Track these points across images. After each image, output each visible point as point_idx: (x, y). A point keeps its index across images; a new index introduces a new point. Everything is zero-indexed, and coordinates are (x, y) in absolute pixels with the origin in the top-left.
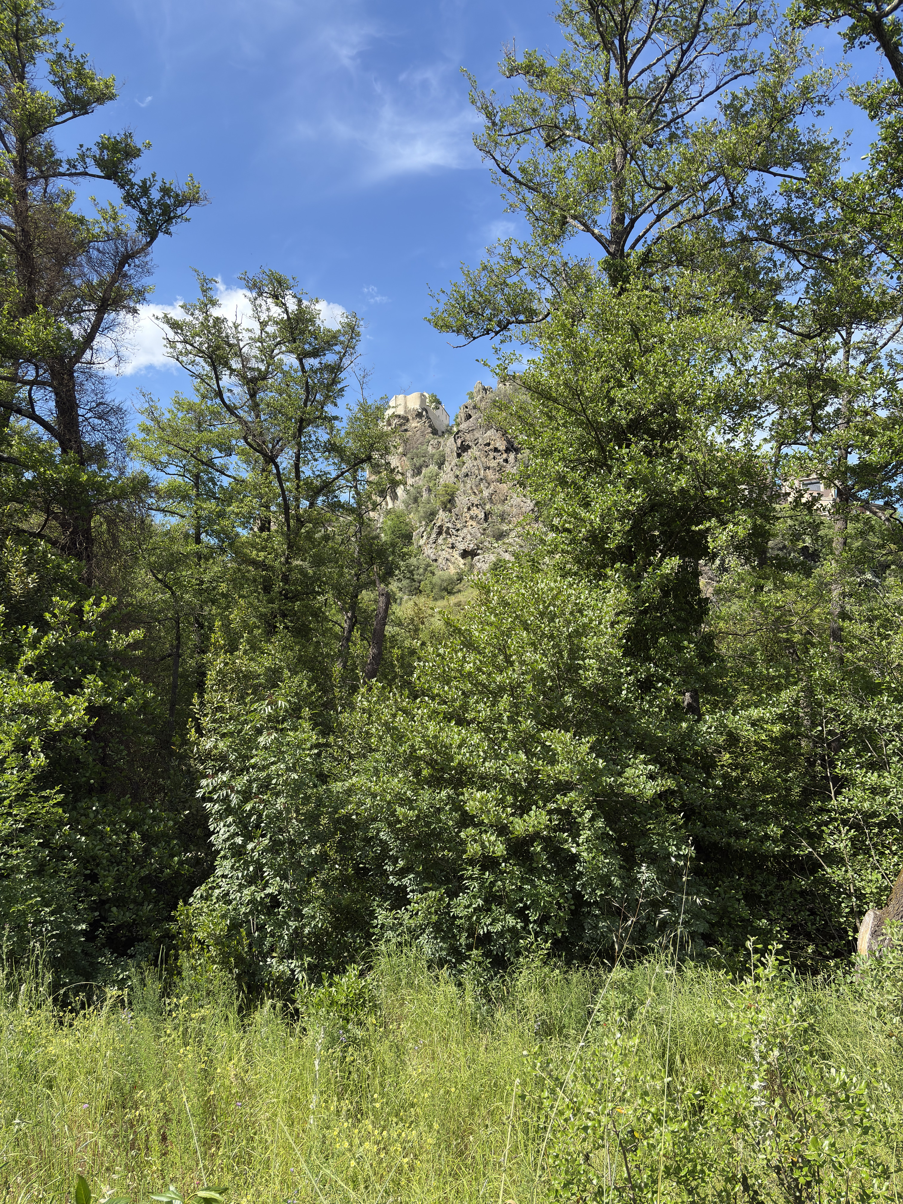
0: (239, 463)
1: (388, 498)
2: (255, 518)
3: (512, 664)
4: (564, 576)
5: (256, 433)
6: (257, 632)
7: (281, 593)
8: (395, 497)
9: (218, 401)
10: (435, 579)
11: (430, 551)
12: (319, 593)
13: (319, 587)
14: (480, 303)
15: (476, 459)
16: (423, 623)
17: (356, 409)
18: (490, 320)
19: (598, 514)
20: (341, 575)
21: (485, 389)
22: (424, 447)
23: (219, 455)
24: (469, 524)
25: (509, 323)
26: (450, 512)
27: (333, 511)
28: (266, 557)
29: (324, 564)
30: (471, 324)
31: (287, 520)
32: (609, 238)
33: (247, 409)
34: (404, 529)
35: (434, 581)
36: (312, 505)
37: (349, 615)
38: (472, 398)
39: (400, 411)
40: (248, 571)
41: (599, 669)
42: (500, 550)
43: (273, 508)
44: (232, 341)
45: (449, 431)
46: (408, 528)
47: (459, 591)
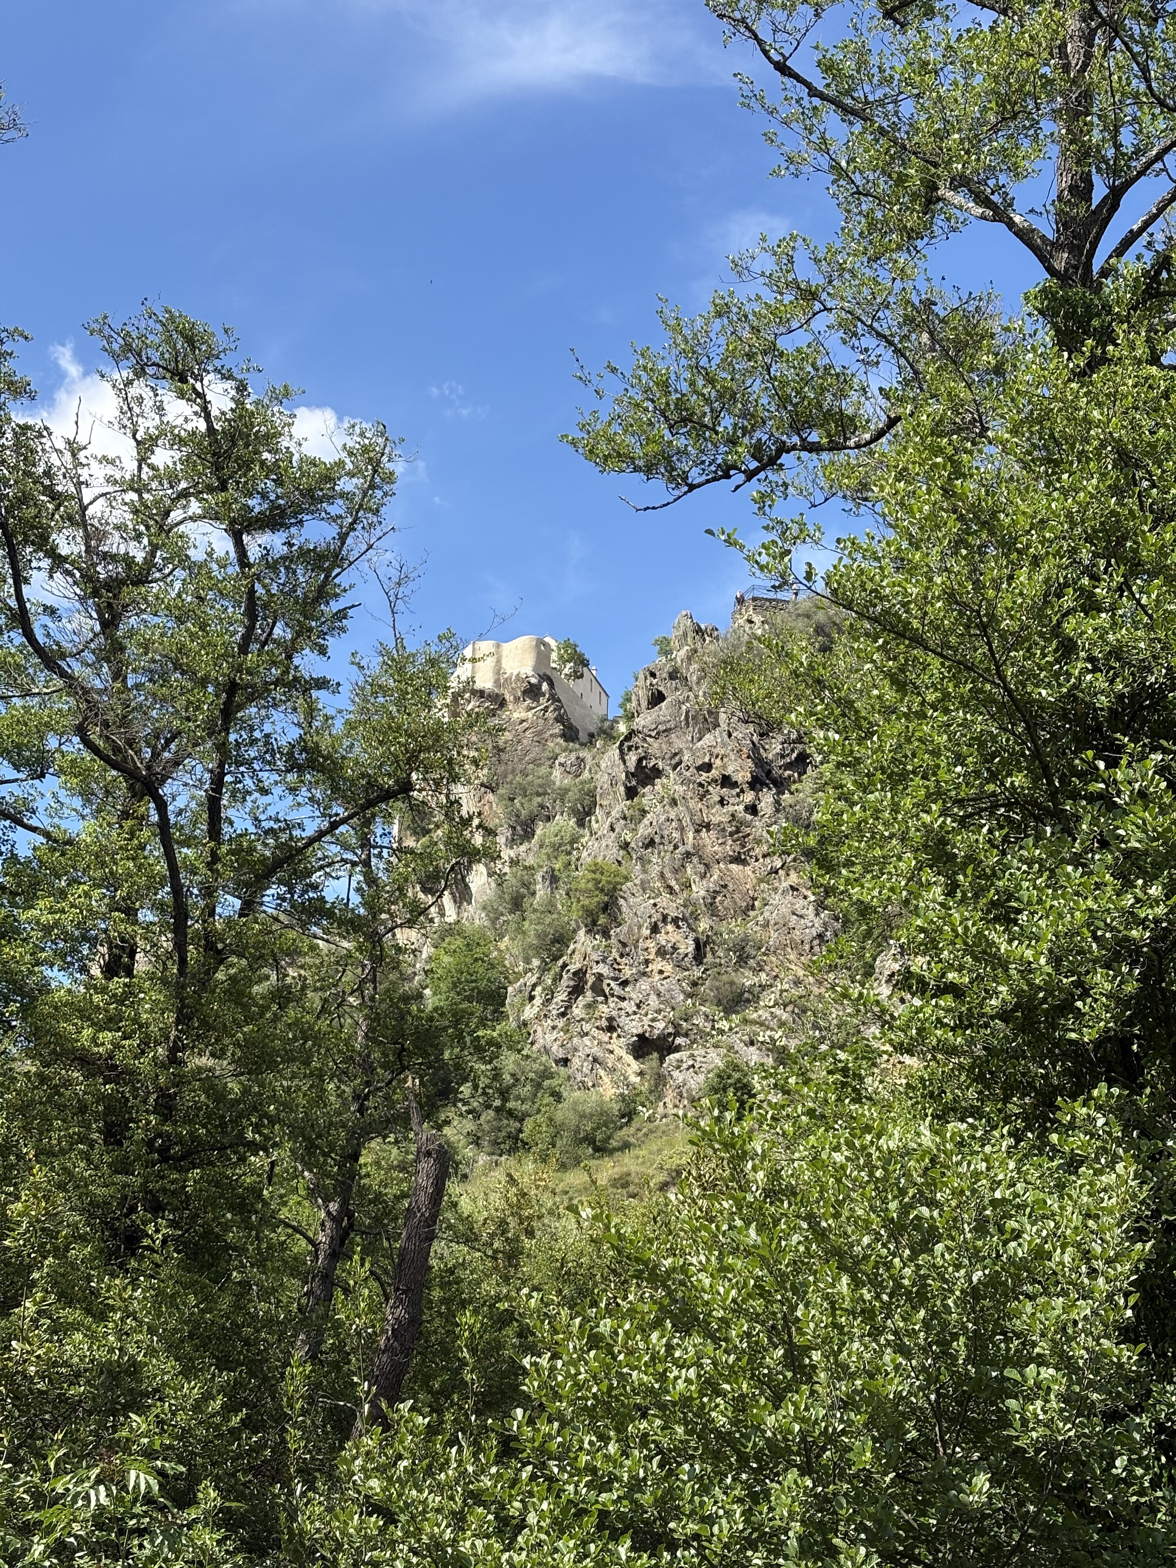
0: (62, 794)
1: (447, 899)
2: (94, 942)
3: (807, 1374)
4: (942, 1117)
5: (110, 717)
6: (78, 1252)
7: (150, 1143)
8: (463, 895)
9: (18, 638)
10: (563, 1113)
11: (550, 1037)
12: (254, 1146)
13: (257, 1129)
14: (708, 401)
15: (674, 802)
16: (530, 1234)
17: (374, 664)
18: (733, 442)
19: (1045, 946)
20: (320, 1099)
21: (698, 631)
22: (543, 770)
23: (14, 775)
24: (654, 967)
25: (783, 449)
26: (606, 934)
27: (304, 925)
28: (117, 1046)
29: (272, 1066)
30: (682, 452)
31: (180, 946)
32: (1051, 235)
33: (90, 658)
34: (484, 978)
35: (559, 1116)
36: (249, 907)
37: (333, 1207)
38: (667, 652)
39: (485, 682)
40: (68, 1083)
41: (1065, 1398)
42: (735, 1038)
43: (146, 915)
44: (63, 486)
45: (608, 734)
46: (493, 974)
47: (626, 1146)
